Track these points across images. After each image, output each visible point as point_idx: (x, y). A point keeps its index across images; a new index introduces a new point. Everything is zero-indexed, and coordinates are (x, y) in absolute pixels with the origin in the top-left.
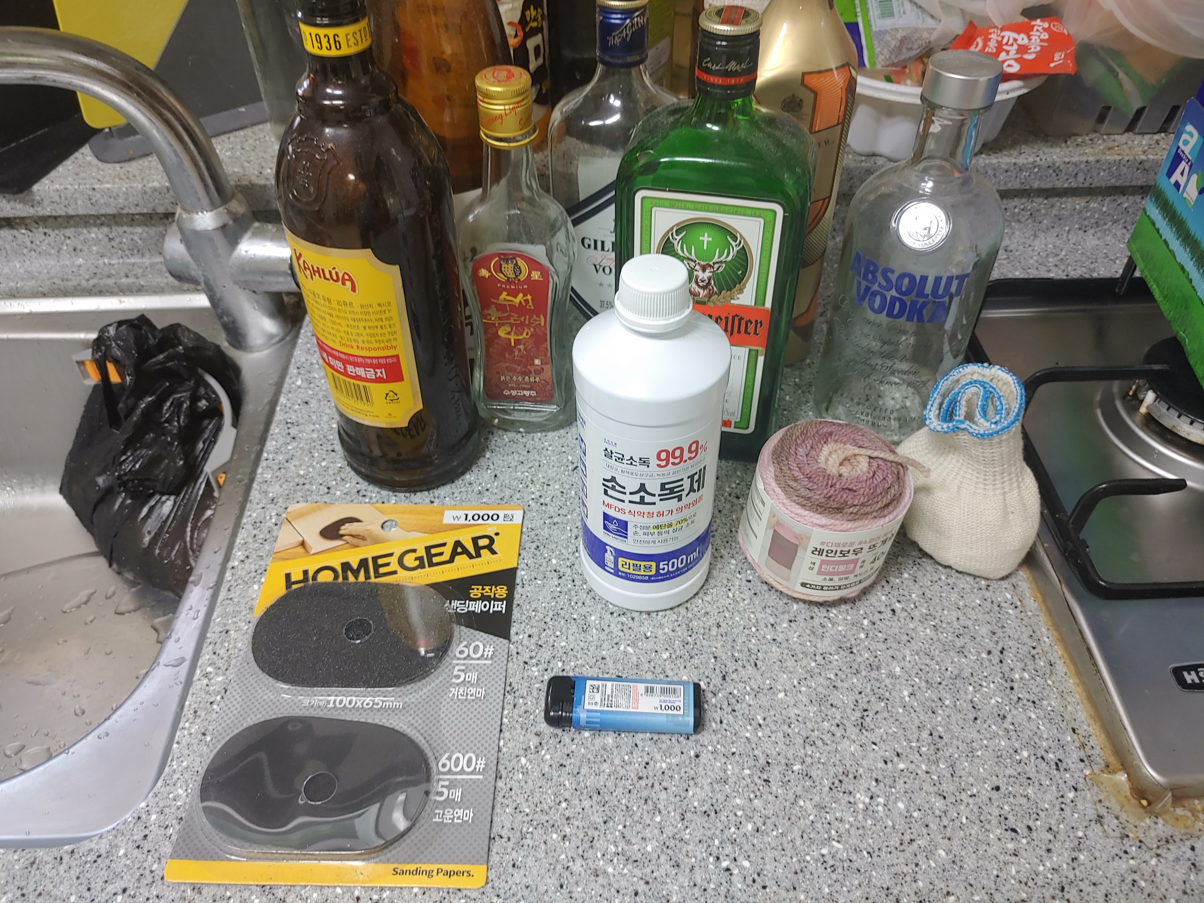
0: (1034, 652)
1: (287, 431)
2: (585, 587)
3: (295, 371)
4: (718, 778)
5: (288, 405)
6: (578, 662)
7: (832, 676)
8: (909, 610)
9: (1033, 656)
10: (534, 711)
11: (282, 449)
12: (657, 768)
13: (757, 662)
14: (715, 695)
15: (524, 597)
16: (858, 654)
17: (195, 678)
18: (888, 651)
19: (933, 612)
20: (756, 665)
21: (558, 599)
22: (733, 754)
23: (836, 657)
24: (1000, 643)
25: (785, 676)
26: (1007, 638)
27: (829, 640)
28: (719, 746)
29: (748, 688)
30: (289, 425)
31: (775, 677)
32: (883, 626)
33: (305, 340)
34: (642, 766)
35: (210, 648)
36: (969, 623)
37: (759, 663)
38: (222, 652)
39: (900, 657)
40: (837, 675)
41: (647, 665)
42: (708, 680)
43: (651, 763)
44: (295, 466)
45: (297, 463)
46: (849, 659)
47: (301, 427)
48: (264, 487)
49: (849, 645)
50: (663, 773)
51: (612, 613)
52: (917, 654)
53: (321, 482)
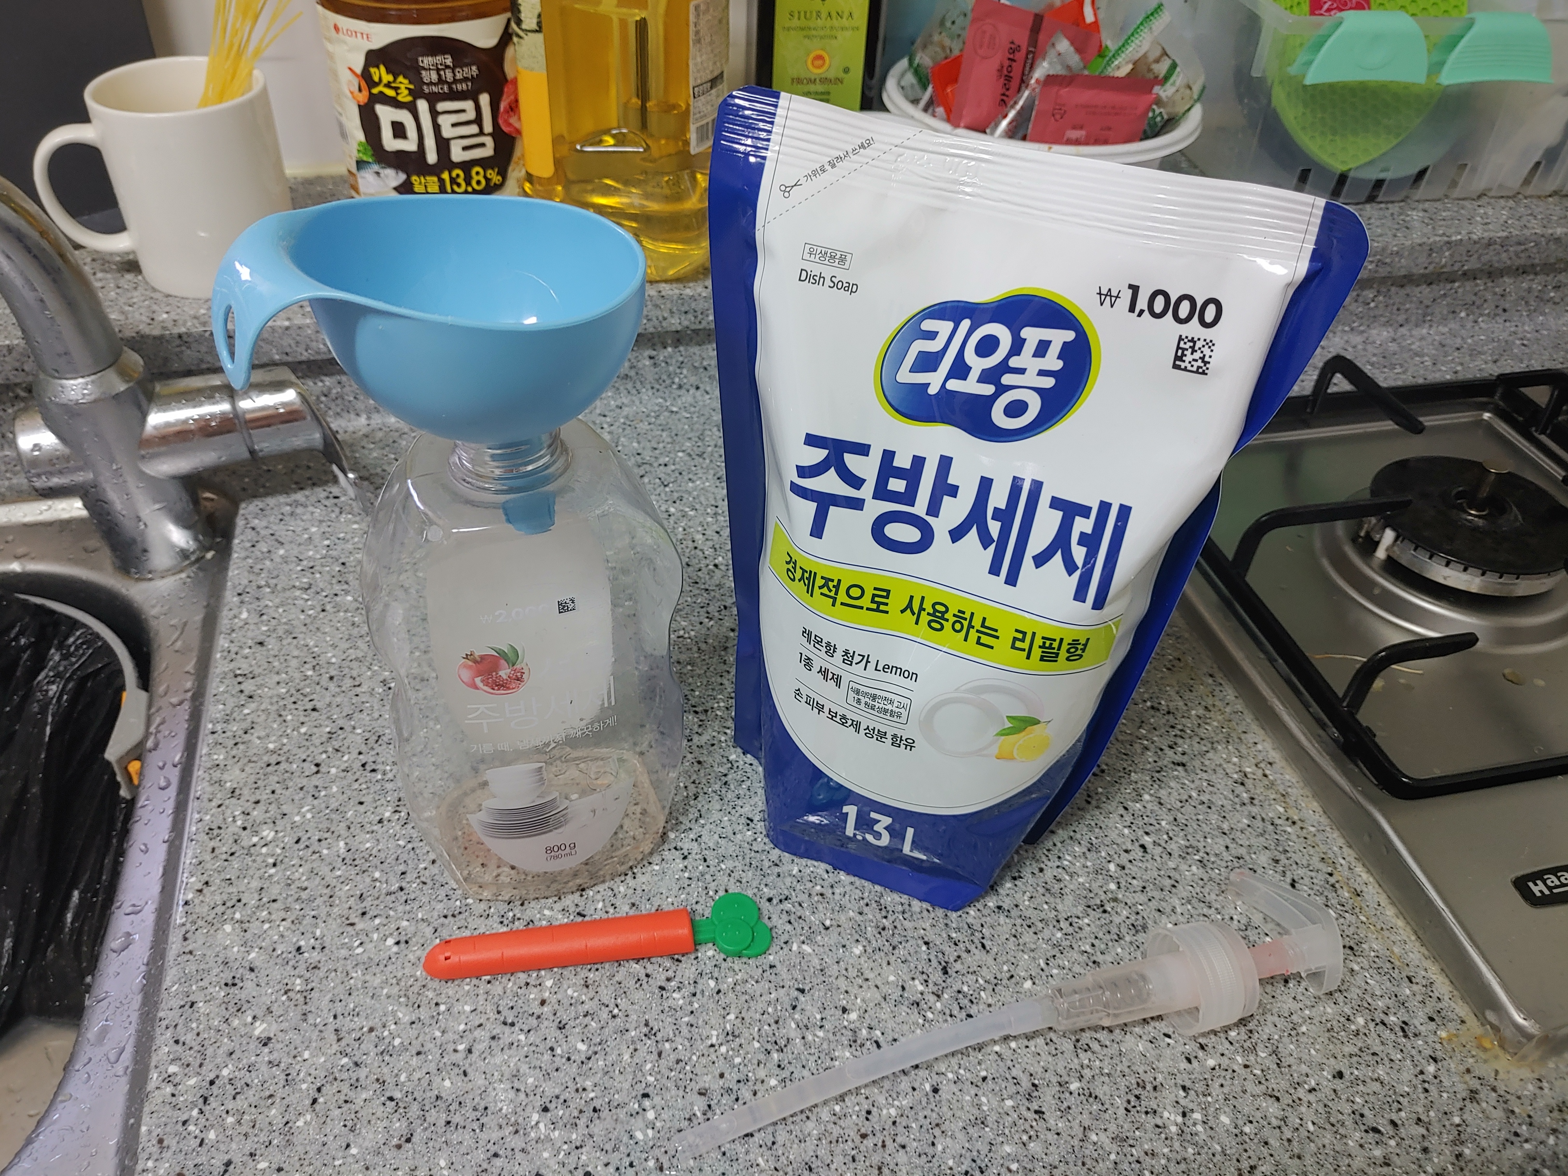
0: (1332, 880)
1: (238, 688)
2: (723, 867)
3: (236, 599)
4: (972, 1118)
5: (234, 649)
6: (738, 977)
7: (1088, 948)
8: (1163, 844)
9: (1333, 886)
10: (690, 1059)
11: (235, 715)
12: (883, 1118)
13: (984, 941)
14: (938, 996)
15: (639, 891)
16: (1113, 913)
17: (151, 1086)
18: (1150, 904)
19: (1195, 843)
20: (983, 946)
21: (688, 889)
22: (984, 1079)
23: (1086, 921)
24: (1288, 873)
25: (1026, 957)
26: (1295, 866)
27: (1071, 897)
28: (962, 1071)
29: (981, 981)
30: (240, 679)
31: (1013, 960)
32: (1135, 869)
33: (243, 554)
34: (862, 1118)
35: (169, 1034)
36: (1242, 851)
37: (988, 943)
38: (189, 1038)
39: (1168, 910)
40: (1093, 945)
41: (836, 967)
42: (925, 977)
43: (874, 1110)
44: (259, 738)
45: (263, 734)
46: (1103, 921)
47: (259, 680)
48: (217, 775)
49: (1099, 902)
50: (894, 1123)
51: (770, 900)
52: (1189, 902)
53: (304, 757)
